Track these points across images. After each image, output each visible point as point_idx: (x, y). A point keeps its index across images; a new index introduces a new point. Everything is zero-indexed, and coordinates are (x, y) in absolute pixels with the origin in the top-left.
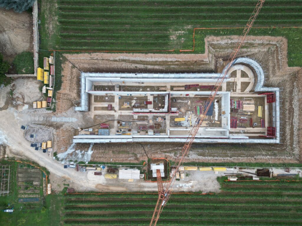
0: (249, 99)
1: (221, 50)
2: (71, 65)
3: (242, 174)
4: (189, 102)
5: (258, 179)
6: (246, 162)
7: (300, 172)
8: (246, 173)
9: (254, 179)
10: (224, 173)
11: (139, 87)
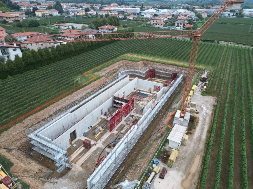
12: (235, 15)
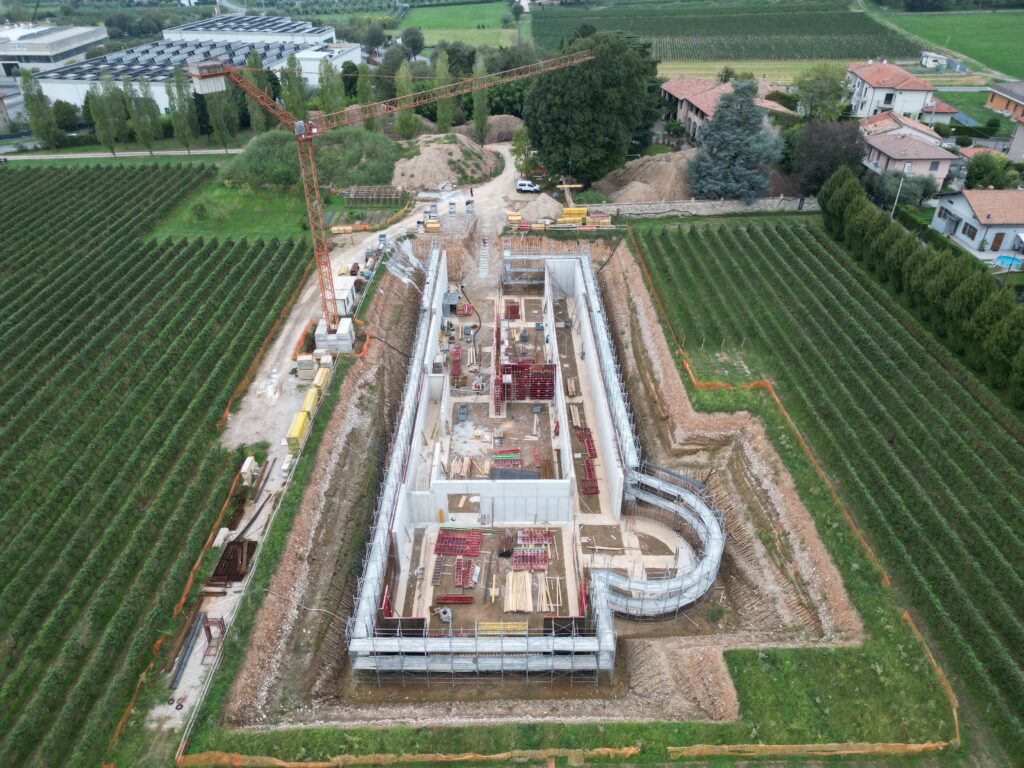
0: (559, 592)
1: (731, 484)
2: (605, 259)
3: (256, 502)
4: (536, 439)
5: (219, 541)
6: (297, 519)
7: (180, 707)
8: (253, 514)
9: (224, 532)
10: (275, 460)
11: (571, 353)
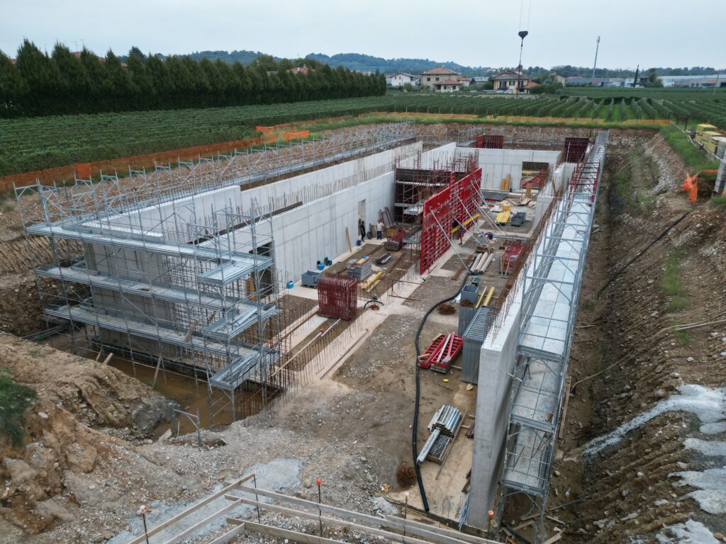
12: (638, 84)
